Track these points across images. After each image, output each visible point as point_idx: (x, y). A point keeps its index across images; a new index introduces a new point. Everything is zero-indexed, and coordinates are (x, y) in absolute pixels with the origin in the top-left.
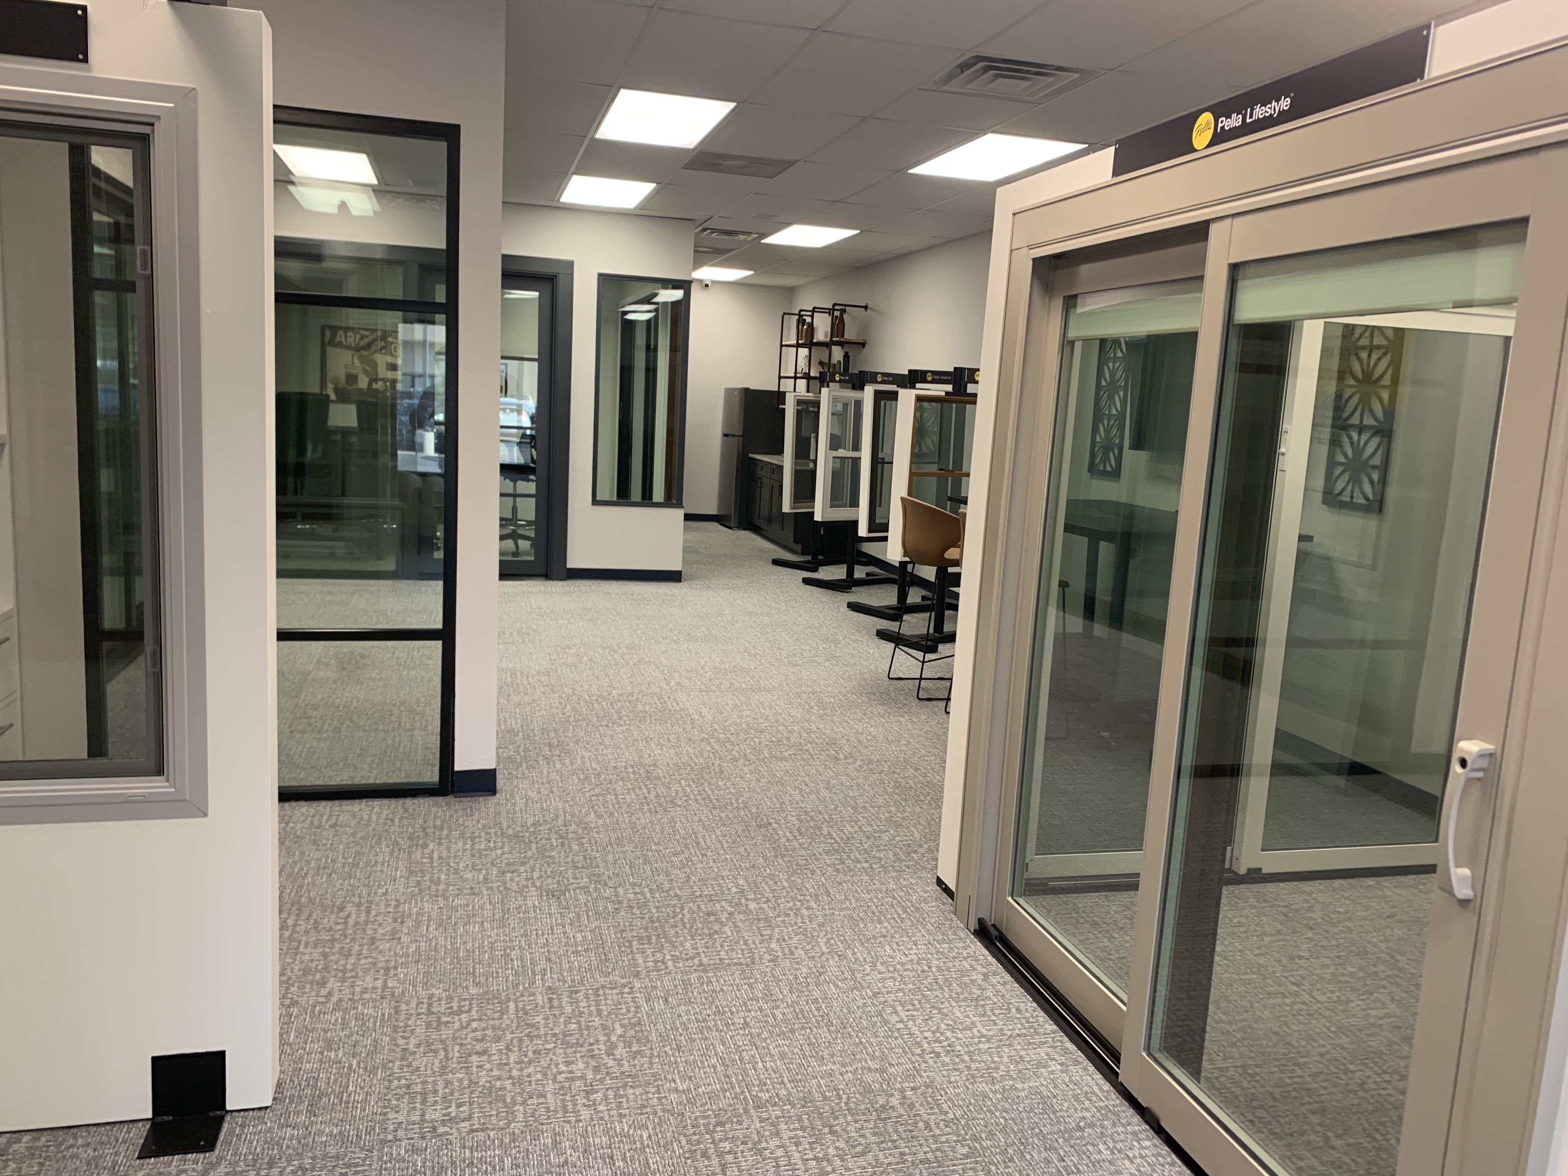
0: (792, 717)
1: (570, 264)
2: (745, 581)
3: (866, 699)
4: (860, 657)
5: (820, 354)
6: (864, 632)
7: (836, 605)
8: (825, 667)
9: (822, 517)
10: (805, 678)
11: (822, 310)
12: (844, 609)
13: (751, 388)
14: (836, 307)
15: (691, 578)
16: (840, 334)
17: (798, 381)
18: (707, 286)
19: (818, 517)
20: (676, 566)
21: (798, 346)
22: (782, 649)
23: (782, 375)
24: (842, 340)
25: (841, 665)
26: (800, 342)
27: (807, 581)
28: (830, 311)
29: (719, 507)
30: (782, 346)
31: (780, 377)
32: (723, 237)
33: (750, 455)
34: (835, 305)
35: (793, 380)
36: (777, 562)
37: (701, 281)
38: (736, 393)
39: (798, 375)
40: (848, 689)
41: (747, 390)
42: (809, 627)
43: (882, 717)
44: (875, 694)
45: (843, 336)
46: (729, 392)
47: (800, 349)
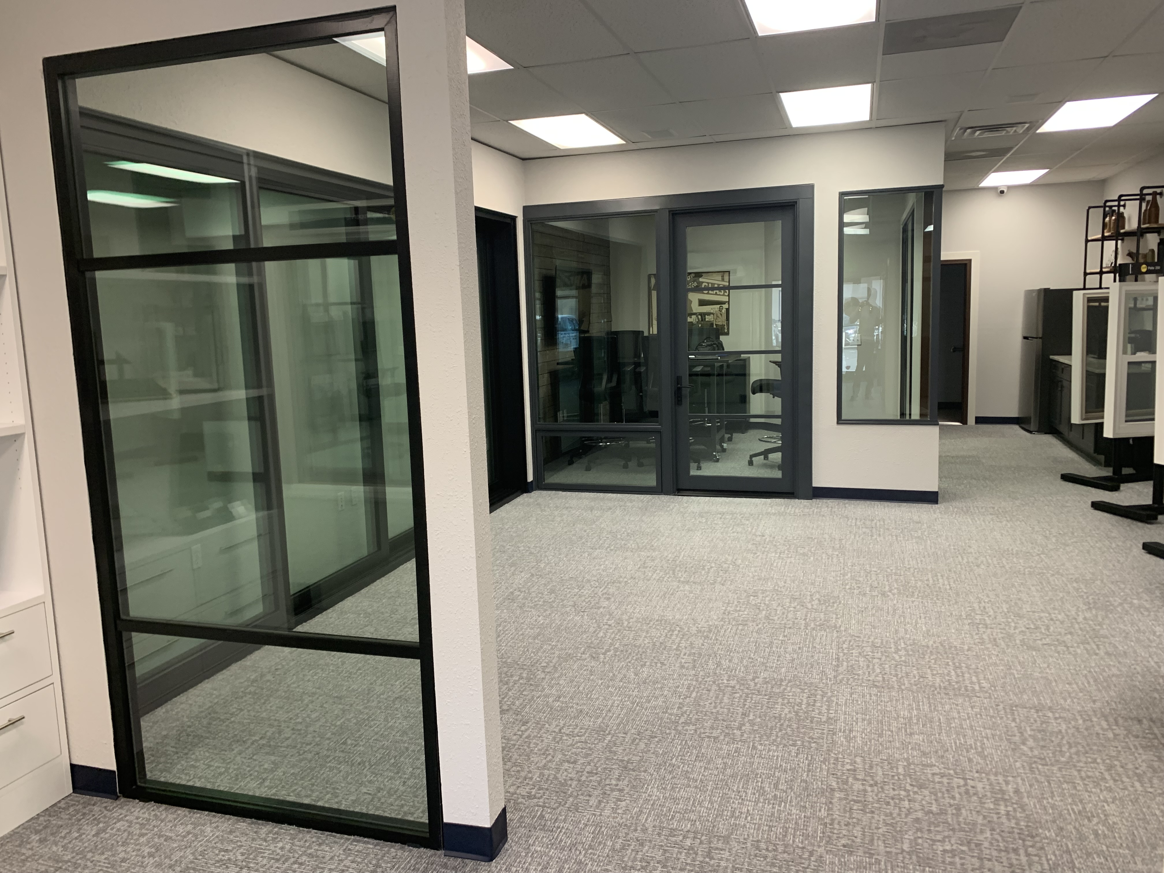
0: (984, 758)
1: (810, 188)
2: (1017, 503)
3: (1122, 732)
4: (1138, 641)
5: (1130, 244)
6: (1158, 593)
7: (1129, 543)
8: (1075, 655)
9: (1114, 434)
10: (1037, 674)
11: (1130, 197)
12: (1138, 550)
13: (1052, 288)
14: (1145, 191)
15: (953, 497)
16: (1153, 220)
17: (1104, 276)
18: (1002, 192)
19: (1108, 433)
20: (933, 487)
21: (1104, 239)
22: (1021, 617)
23: (1088, 271)
24: (1155, 226)
25: (1102, 653)
26: (1106, 234)
27: (1097, 506)
28: (1141, 197)
29: (1021, 409)
30: (1087, 241)
31: (1086, 274)
32: (987, 135)
33: (1051, 357)
34: (1142, 189)
35: (1098, 276)
36: (1067, 478)
37: (995, 189)
38: (1034, 294)
39: (1104, 270)
40: (1098, 704)
41: (1047, 291)
42: (1077, 581)
43: (1140, 778)
44: (1140, 721)
45: (1157, 221)
46: (1029, 293)
47: (1105, 242)
